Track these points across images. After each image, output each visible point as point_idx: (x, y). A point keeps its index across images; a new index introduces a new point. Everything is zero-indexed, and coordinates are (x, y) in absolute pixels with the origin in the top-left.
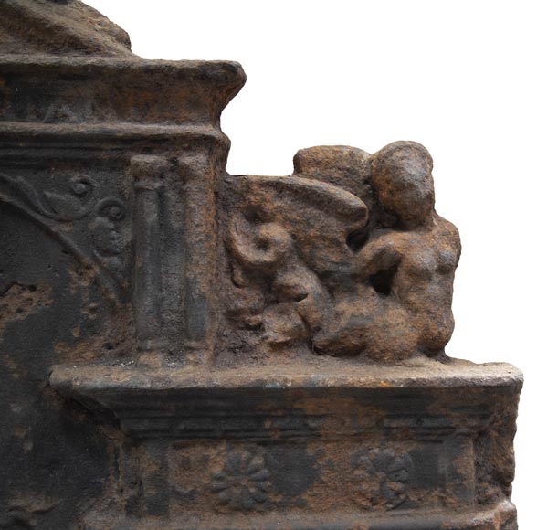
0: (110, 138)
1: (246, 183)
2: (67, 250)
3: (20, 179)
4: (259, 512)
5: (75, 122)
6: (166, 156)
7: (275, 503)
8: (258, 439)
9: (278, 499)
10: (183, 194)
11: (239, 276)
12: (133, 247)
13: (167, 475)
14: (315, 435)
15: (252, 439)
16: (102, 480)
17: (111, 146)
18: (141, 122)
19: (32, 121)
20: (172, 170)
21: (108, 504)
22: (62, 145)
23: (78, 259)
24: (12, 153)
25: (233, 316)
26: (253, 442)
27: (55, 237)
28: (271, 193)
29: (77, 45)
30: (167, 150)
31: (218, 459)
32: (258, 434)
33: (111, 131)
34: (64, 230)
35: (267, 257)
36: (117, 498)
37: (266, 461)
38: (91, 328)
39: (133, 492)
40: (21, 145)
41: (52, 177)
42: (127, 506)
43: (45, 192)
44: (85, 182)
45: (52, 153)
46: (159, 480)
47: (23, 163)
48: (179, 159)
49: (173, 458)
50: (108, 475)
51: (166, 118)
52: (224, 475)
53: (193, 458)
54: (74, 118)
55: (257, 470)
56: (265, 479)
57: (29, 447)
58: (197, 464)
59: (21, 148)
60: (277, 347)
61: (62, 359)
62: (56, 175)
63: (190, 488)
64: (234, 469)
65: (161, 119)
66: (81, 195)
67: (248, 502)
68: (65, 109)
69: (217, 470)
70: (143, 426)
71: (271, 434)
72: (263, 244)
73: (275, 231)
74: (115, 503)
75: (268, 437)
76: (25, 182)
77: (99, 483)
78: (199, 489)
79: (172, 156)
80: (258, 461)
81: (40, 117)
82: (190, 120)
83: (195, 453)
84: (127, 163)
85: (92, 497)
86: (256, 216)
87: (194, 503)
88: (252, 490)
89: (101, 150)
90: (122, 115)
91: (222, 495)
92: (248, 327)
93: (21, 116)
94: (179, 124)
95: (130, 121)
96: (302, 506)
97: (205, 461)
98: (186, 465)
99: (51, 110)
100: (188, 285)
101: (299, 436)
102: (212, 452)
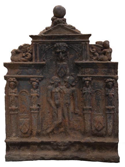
0: (80, 41)
1: (91, 45)
2: (76, 51)
3: (72, 45)
5: (77, 40)
6: (85, 43)
10: (86, 46)
11: (91, 53)
12: (82, 51)
14: (98, 68)
21: (79, 74)
22: (76, 42)
23: (77, 52)
25: (90, 57)
27: (75, 50)
28: (94, 46)
29: (77, 33)
31: (89, 70)
32: (93, 67)
34: (76, 49)
35: (94, 52)
38: (78, 58)
43: (74, 46)
46: (84, 72)
47: (72, 43)
49: (85, 69)
51: (85, 39)
56: (94, 72)
57: (72, 69)
60: (95, 60)
61: (75, 61)
62: (75, 44)
63: (87, 72)
64: (91, 71)
66: (77, 46)
67: (92, 74)
69: (89, 71)
70: (83, 66)
72: (93, 50)
73: (94, 49)
77: (79, 72)
80: (93, 70)
81: (74, 39)
83: (87, 69)
84: (81, 43)
86: (92, 48)
87: (87, 74)
90: (81, 39)
91: (90, 73)
92: (92, 58)
93: (72, 40)
96: (97, 74)
97: (88, 70)
98: (87, 70)
99: (75, 39)
100: (87, 54)
102: (89, 69)
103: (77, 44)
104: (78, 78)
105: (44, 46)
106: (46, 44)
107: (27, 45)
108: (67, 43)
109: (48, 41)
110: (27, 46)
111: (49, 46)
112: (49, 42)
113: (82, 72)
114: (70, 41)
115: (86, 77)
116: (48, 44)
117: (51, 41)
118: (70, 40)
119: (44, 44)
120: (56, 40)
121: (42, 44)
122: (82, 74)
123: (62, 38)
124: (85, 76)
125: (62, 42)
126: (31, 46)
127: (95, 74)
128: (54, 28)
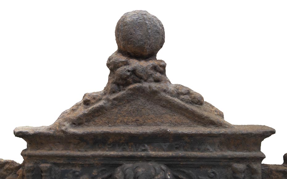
0: (225, 158)
3: (190, 172)
5: (212, 152)
6: (246, 164)
17: (225, 161)
18: (235, 151)
19: (196, 151)
20: (247, 169)
22: (207, 160)
24: (189, 163)
29: (213, 123)
30: (246, 162)
33: (226, 156)
40: (192, 160)
41: (201, 171)
43: (199, 176)
44: (213, 173)
45: (203, 163)
47: (192, 166)
48: (250, 165)
51: (245, 149)
54: (211, 150)
59: (192, 161)
62: (203, 170)
65: (243, 150)
66: (212, 178)
68: (209, 147)
76: (192, 173)
79: (247, 164)
81: (199, 150)
82: (254, 150)
84: (230, 166)
89: (221, 162)
90: (229, 149)
93: (192, 149)
94: (250, 151)
95: (232, 151)
99: (203, 147)
103: (213, 166)
105: (74, 172)
106: (82, 166)
107: (7, 166)
108: (170, 163)
109: (90, 153)
110: (7, 170)
111: (95, 172)
112: (94, 157)
114: (182, 158)
116: (91, 166)
117: (100, 156)
118: (181, 153)
119: (74, 165)
120: (124, 149)
121: (64, 165)
123: (148, 143)
125: (149, 159)
126: (20, 172)
128: (116, 102)
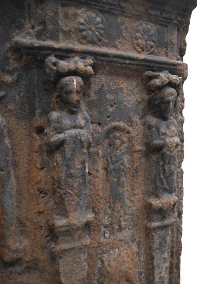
4: (99, 46)
7: (105, 43)
8: (100, 8)
9: (106, 41)
13: (58, 19)
14: (123, 13)
15: (97, 7)
16: (22, 21)
21: (26, 34)
26: (97, 9)
31: (82, 15)
32: (100, 5)
36: (31, 31)
37: (102, 20)
39: (40, 28)
42: (37, 35)
46: (54, 21)
50: (25, 18)
52: (85, 22)
53: (70, 13)
55: (99, 24)
56: (102, 29)
58: (72, 16)
63: (68, 29)
64: (90, 21)
67: (95, 39)
69: (82, 20)
71: (105, 6)
74: (30, 33)
75: (104, 7)
77: (21, 21)
78: (72, 30)
80: (99, 19)
83: (71, 10)
85: (18, 29)
87: (70, 37)
88: (97, 33)
91: (84, 33)
96: (115, 47)
97: (76, 15)
98: (66, 16)
101: (116, 10)
102: (79, 12)
104: (18, 60)
113: (43, 23)
115: (65, 54)
122: (39, 36)
124: (60, 50)
127: (107, 45)
